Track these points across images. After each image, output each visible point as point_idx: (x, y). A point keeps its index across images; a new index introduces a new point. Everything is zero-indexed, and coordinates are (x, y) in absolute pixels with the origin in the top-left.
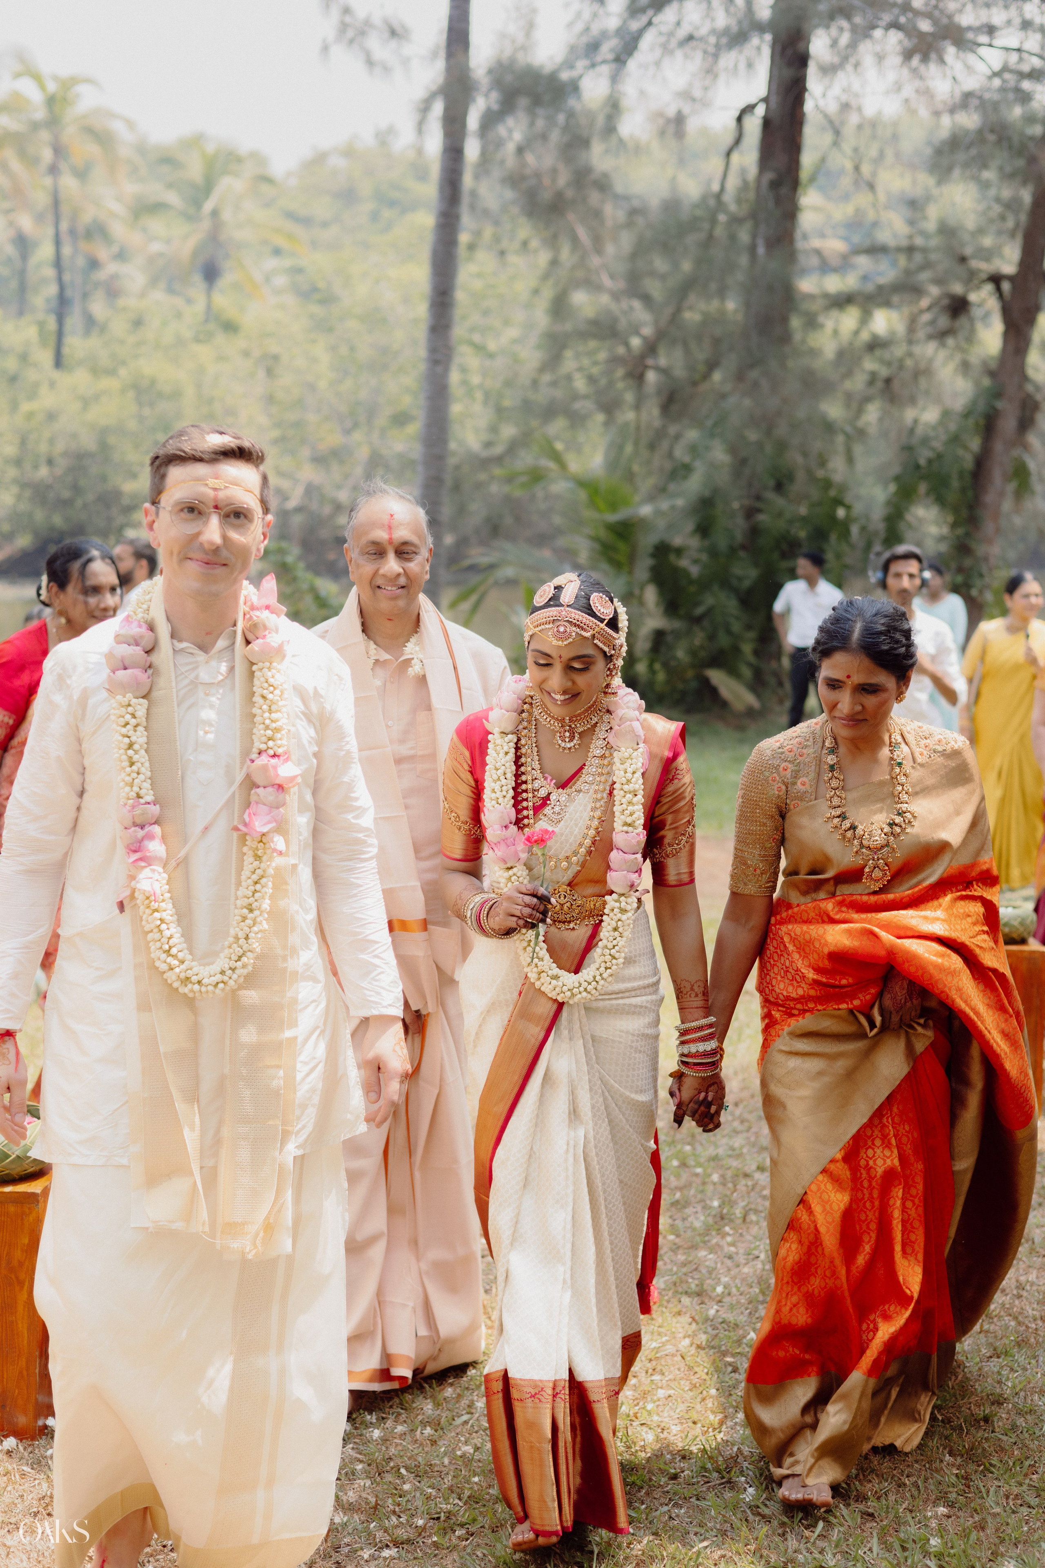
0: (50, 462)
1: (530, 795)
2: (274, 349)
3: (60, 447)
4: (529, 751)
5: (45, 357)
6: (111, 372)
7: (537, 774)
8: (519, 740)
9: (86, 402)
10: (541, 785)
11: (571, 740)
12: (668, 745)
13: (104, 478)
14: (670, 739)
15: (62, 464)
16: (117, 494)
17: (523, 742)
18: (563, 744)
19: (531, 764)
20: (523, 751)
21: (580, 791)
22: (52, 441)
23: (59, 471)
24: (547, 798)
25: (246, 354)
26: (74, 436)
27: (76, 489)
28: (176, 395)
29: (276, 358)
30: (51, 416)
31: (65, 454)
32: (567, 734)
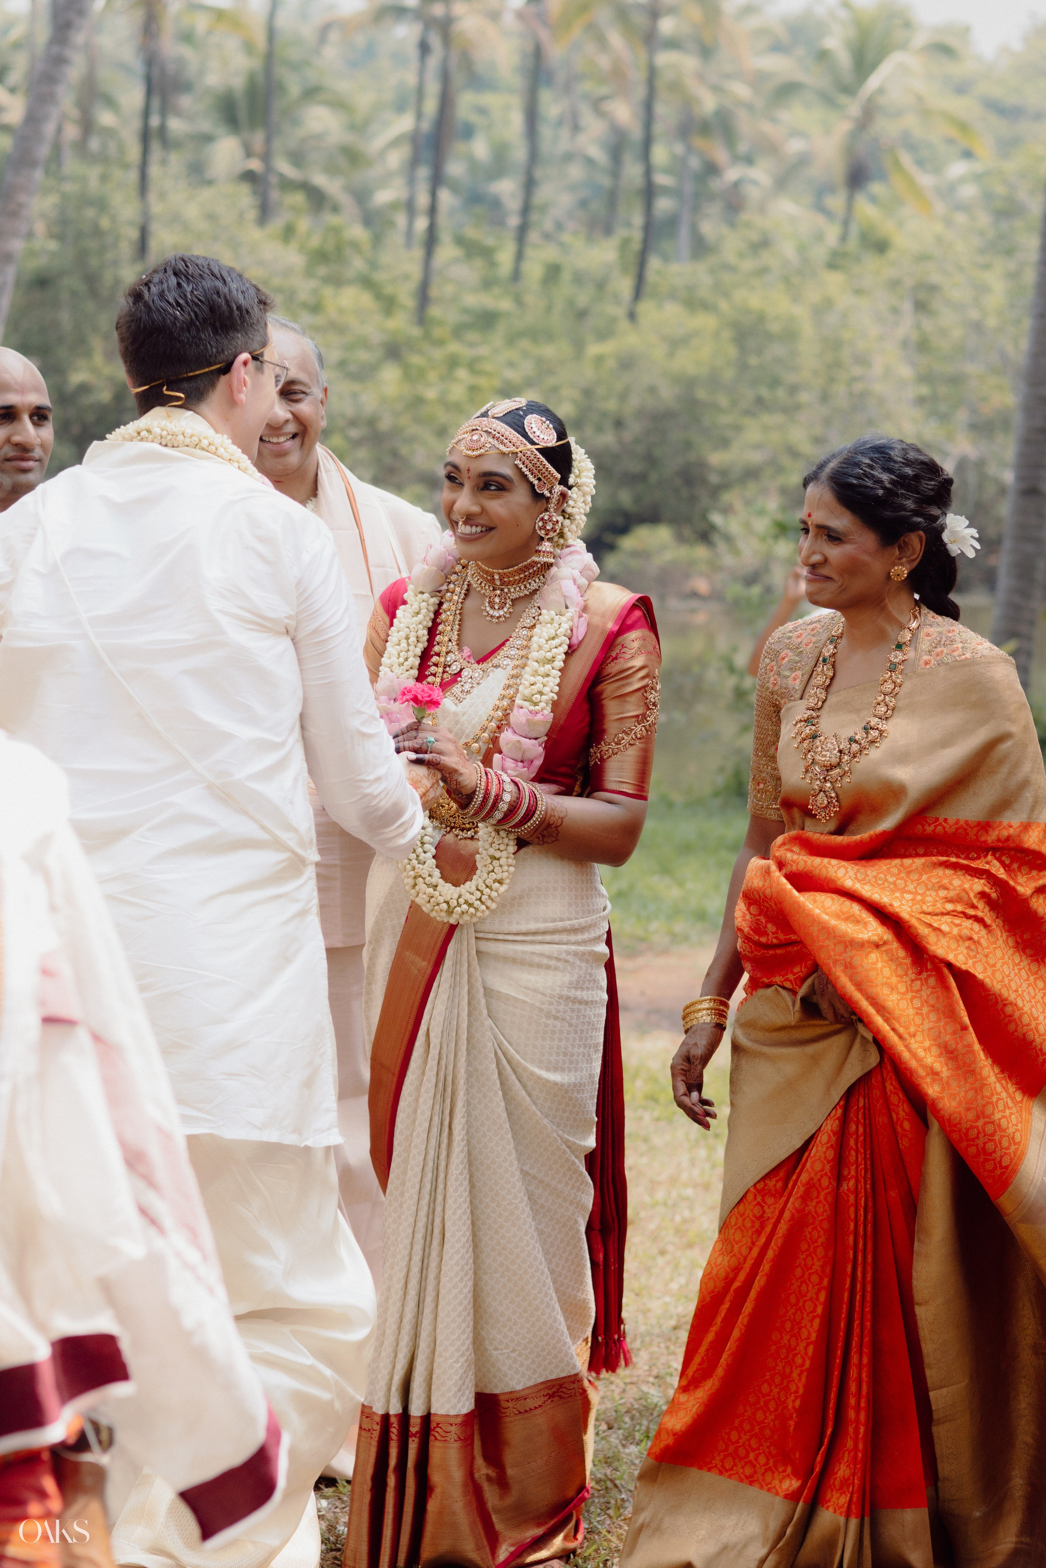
0: (619, 424)
1: (441, 670)
2: (935, 278)
3: (634, 401)
4: (451, 618)
5: (624, 286)
6: (706, 306)
7: (453, 646)
8: (441, 604)
9: (676, 344)
10: (455, 660)
11: (500, 608)
12: (614, 617)
13: (688, 445)
14: (618, 609)
15: (634, 428)
16: (702, 465)
17: (445, 606)
18: (491, 612)
19: (447, 633)
20: (443, 616)
21: (497, 667)
22: (623, 396)
23: (628, 436)
24: (459, 674)
25: (894, 284)
26: (652, 390)
27: (651, 460)
28: (790, 335)
29: (933, 289)
30: (627, 363)
31: (640, 413)
32: (497, 600)
